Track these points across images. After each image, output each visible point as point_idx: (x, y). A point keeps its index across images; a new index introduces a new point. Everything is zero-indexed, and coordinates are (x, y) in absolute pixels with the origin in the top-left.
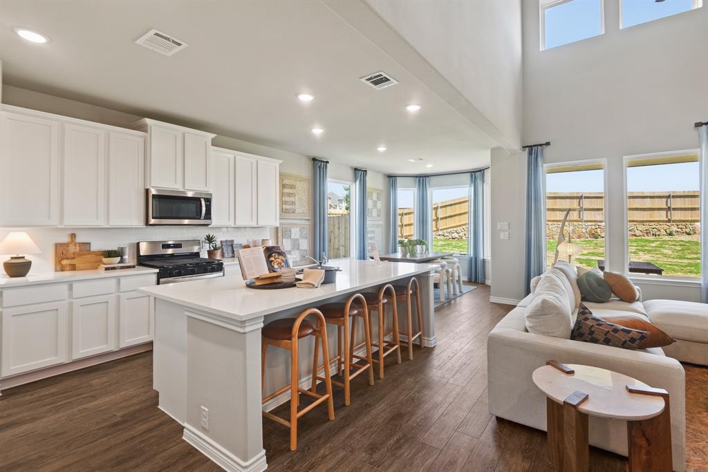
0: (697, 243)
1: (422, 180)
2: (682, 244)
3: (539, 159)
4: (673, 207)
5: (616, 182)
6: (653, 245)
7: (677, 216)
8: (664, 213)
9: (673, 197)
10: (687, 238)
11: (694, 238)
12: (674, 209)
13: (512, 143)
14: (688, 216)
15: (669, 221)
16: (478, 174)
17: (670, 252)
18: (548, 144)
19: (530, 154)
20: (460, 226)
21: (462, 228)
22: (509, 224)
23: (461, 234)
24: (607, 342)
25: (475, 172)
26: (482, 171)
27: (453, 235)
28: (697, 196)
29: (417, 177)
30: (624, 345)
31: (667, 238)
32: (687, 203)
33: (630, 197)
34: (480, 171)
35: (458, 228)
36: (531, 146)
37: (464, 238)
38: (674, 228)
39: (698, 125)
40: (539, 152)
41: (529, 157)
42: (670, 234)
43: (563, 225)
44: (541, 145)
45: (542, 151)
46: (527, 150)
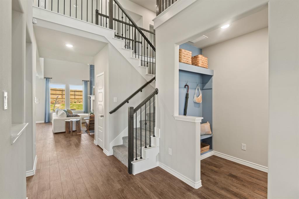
0: (81, 105)
2: (78, 105)
3: (49, 82)
4: (76, 94)
5: (67, 88)
6: (71, 106)
7: (77, 97)
8: (73, 96)
9: (76, 91)
10: (79, 103)
11: (81, 103)
12: (76, 95)
14: (79, 97)
15: (75, 99)
17: (75, 108)
18: (51, 78)
19: (46, 80)
22: (39, 100)
24: (72, 117)
28: (82, 92)
30: (74, 117)
31: (74, 104)
32: (79, 93)
33: (71, 91)
38: (76, 101)
39: (83, 81)
42: (75, 103)
43: (56, 100)
44: (49, 78)
45: (50, 80)
46: (45, 79)
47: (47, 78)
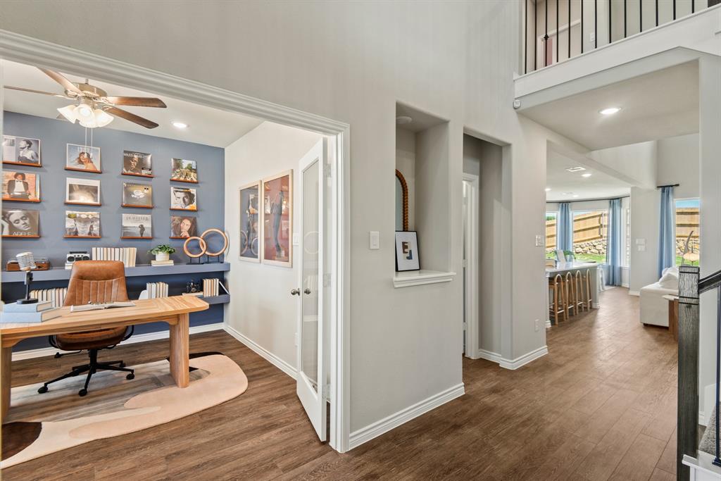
1: (565, 205)
3: (670, 196)
13: (648, 184)
16: (616, 201)
18: (677, 185)
19: (663, 191)
20: (585, 240)
21: (586, 242)
22: (646, 240)
23: (585, 249)
25: (613, 199)
26: (619, 198)
27: (577, 249)
29: (560, 203)
34: (618, 199)
35: (582, 243)
36: (664, 187)
37: (588, 252)
40: (670, 191)
41: (662, 195)
43: (688, 240)
44: (672, 186)
45: (673, 190)
46: (661, 189)
47: (663, 187)
